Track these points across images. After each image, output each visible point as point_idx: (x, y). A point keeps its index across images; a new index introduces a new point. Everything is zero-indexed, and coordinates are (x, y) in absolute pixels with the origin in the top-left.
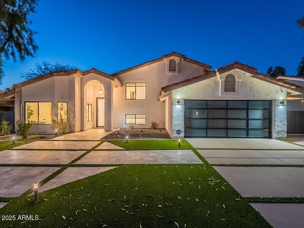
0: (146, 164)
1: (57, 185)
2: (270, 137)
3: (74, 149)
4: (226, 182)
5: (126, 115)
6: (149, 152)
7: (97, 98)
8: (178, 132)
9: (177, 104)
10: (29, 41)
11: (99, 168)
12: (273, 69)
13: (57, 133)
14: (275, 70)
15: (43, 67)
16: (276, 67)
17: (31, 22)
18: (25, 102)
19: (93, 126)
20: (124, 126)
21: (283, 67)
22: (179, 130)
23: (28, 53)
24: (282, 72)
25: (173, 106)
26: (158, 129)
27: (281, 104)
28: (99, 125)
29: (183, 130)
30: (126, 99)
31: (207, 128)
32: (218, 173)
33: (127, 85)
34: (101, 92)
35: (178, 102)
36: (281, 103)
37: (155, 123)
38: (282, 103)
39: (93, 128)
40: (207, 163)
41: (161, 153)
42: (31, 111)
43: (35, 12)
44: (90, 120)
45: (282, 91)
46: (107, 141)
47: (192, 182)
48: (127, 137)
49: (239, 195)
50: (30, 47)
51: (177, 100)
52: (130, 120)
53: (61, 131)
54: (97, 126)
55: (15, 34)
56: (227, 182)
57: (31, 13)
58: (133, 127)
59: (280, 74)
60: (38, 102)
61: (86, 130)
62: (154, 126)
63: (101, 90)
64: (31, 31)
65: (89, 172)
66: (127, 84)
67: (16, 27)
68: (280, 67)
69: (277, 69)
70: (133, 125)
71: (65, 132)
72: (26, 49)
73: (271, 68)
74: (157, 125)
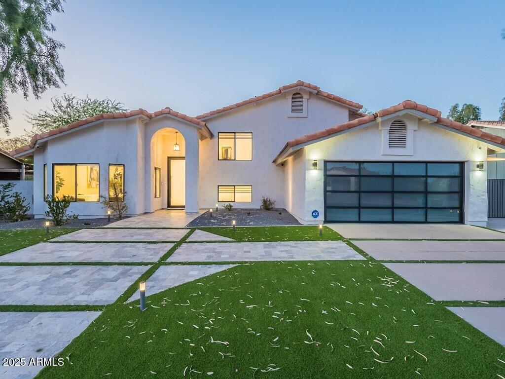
0: (280, 261)
1: (158, 290)
2: (461, 221)
3: (152, 241)
4: (407, 283)
5: (218, 186)
6: (275, 244)
7: (169, 158)
8: (314, 214)
9: (313, 168)
10: (49, 59)
11: (208, 266)
12: (460, 109)
13: (111, 217)
14: (463, 110)
15: (64, 104)
16: (464, 106)
17: (53, 27)
18: (53, 165)
19: (162, 205)
20: (217, 205)
21: (475, 105)
22: (316, 211)
23: (49, 81)
24: (475, 114)
25: (307, 172)
26: (273, 210)
27: (478, 169)
28: (172, 204)
29: (321, 210)
30: (218, 160)
31: (359, 207)
32: (393, 272)
33: (220, 136)
34: (177, 148)
35: (315, 165)
36: (478, 166)
37: (268, 199)
38: (480, 166)
39: (162, 209)
40: (372, 259)
41: (295, 245)
42: (60, 179)
43: (60, 10)
44: (158, 196)
45: (480, 148)
46: (199, 229)
47: (359, 284)
48: (234, 222)
49: (431, 299)
50: (52, 70)
51: (313, 162)
52: (226, 196)
53: (115, 213)
54: (169, 206)
55: (26, 48)
56: (409, 283)
57: (54, 12)
58: (231, 206)
59: (471, 117)
60: (76, 165)
61: (154, 212)
62: (267, 206)
63: (176, 144)
64: (53, 42)
65: (196, 273)
66: (220, 134)
67: (27, 36)
68: (471, 105)
69: (466, 109)
70: (232, 204)
71: (123, 216)
72: (46, 74)
73: (455, 107)
74: (271, 204)
